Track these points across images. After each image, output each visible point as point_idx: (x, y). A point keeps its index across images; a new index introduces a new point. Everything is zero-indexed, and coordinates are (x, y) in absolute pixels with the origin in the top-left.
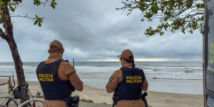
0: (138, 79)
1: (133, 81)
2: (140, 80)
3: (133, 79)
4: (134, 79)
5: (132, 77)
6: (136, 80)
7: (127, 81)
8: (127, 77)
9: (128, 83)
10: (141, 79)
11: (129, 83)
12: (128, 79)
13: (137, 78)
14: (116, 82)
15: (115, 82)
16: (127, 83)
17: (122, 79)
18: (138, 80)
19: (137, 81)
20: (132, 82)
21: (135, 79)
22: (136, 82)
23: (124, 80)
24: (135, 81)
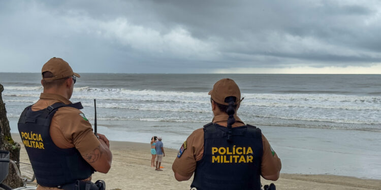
0: (242, 154)
1: (228, 159)
2: (248, 157)
3: (228, 153)
4: (232, 155)
5: (228, 148)
6: (236, 157)
7: (214, 158)
8: (213, 148)
9: (216, 162)
10: (250, 154)
11: (219, 162)
12: (217, 154)
13: (240, 151)
14: (191, 158)
15: (188, 157)
16: (213, 162)
17: (202, 152)
18: (242, 157)
19: (238, 159)
20: (225, 161)
21: (234, 153)
22: (236, 162)
23: (207, 155)
24: (234, 159)
